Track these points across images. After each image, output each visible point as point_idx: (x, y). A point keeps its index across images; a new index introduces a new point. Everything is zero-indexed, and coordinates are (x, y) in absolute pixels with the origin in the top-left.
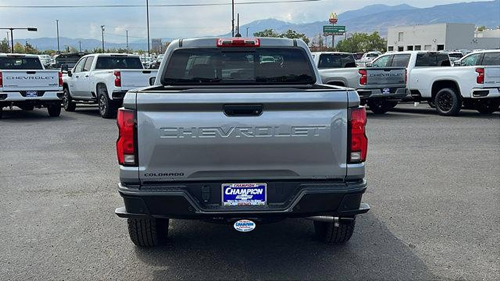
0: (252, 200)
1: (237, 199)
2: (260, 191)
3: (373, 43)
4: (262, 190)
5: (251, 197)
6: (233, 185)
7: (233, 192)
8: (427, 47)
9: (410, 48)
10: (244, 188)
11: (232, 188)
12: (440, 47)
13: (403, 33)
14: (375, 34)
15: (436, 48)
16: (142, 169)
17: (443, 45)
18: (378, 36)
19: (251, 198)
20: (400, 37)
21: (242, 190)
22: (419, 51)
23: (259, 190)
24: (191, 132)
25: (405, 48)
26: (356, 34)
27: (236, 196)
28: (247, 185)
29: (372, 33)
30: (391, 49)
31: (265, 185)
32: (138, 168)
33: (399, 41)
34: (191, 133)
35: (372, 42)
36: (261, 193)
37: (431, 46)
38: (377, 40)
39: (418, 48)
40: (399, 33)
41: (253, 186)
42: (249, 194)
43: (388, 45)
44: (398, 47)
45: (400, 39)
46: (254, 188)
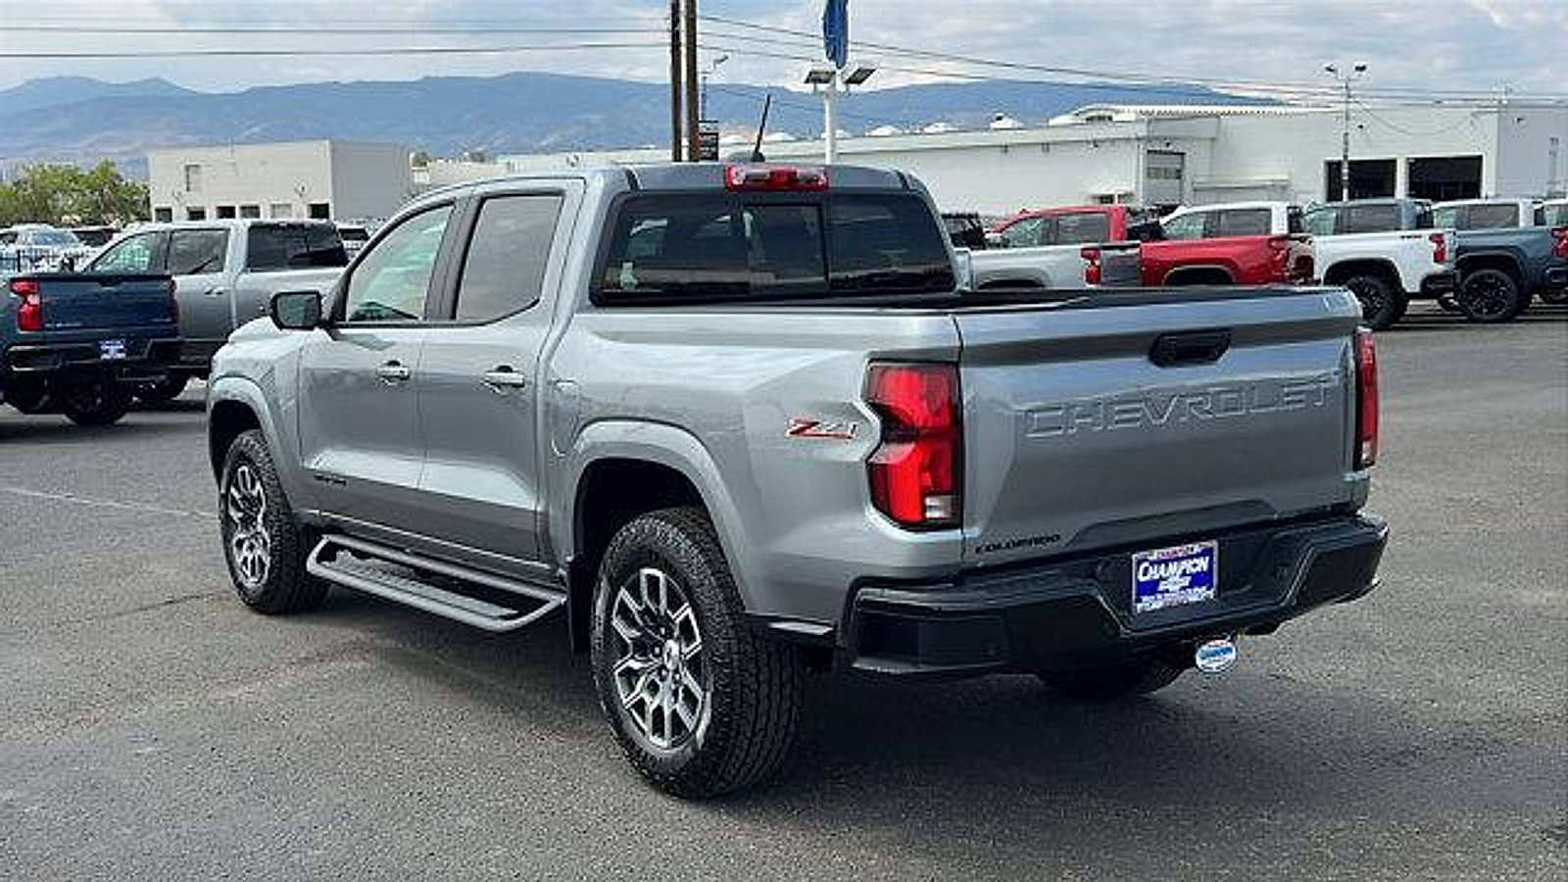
0: (1189, 590)
1: (1161, 592)
2: (1203, 564)
3: (101, 195)
4: (1207, 558)
5: (1187, 581)
6: (1155, 555)
7: (1154, 573)
8: (276, 210)
9: (227, 212)
10: (1172, 561)
11: (1152, 563)
12: (319, 211)
13: (197, 166)
14: (105, 169)
15: (306, 212)
16: (973, 532)
17: (327, 206)
18: (118, 177)
19: (1187, 584)
20: (191, 179)
21: (1170, 565)
22: (256, 220)
23: (1202, 559)
24: (1089, 416)
25: (211, 213)
26: (42, 166)
27: (1156, 583)
28: (1179, 550)
29: (96, 164)
30: (166, 214)
31: (1214, 544)
32: (959, 531)
33: (188, 189)
34: (1089, 420)
35: (97, 193)
36: (1205, 568)
37: (289, 206)
38: (114, 187)
39: (252, 211)
40: (188, 168)
41: (1192, 549)
42: (1184, 574)
43: (155, 205)
44: (188, 208)
45: (192, 186)
46: (1192, 557)
